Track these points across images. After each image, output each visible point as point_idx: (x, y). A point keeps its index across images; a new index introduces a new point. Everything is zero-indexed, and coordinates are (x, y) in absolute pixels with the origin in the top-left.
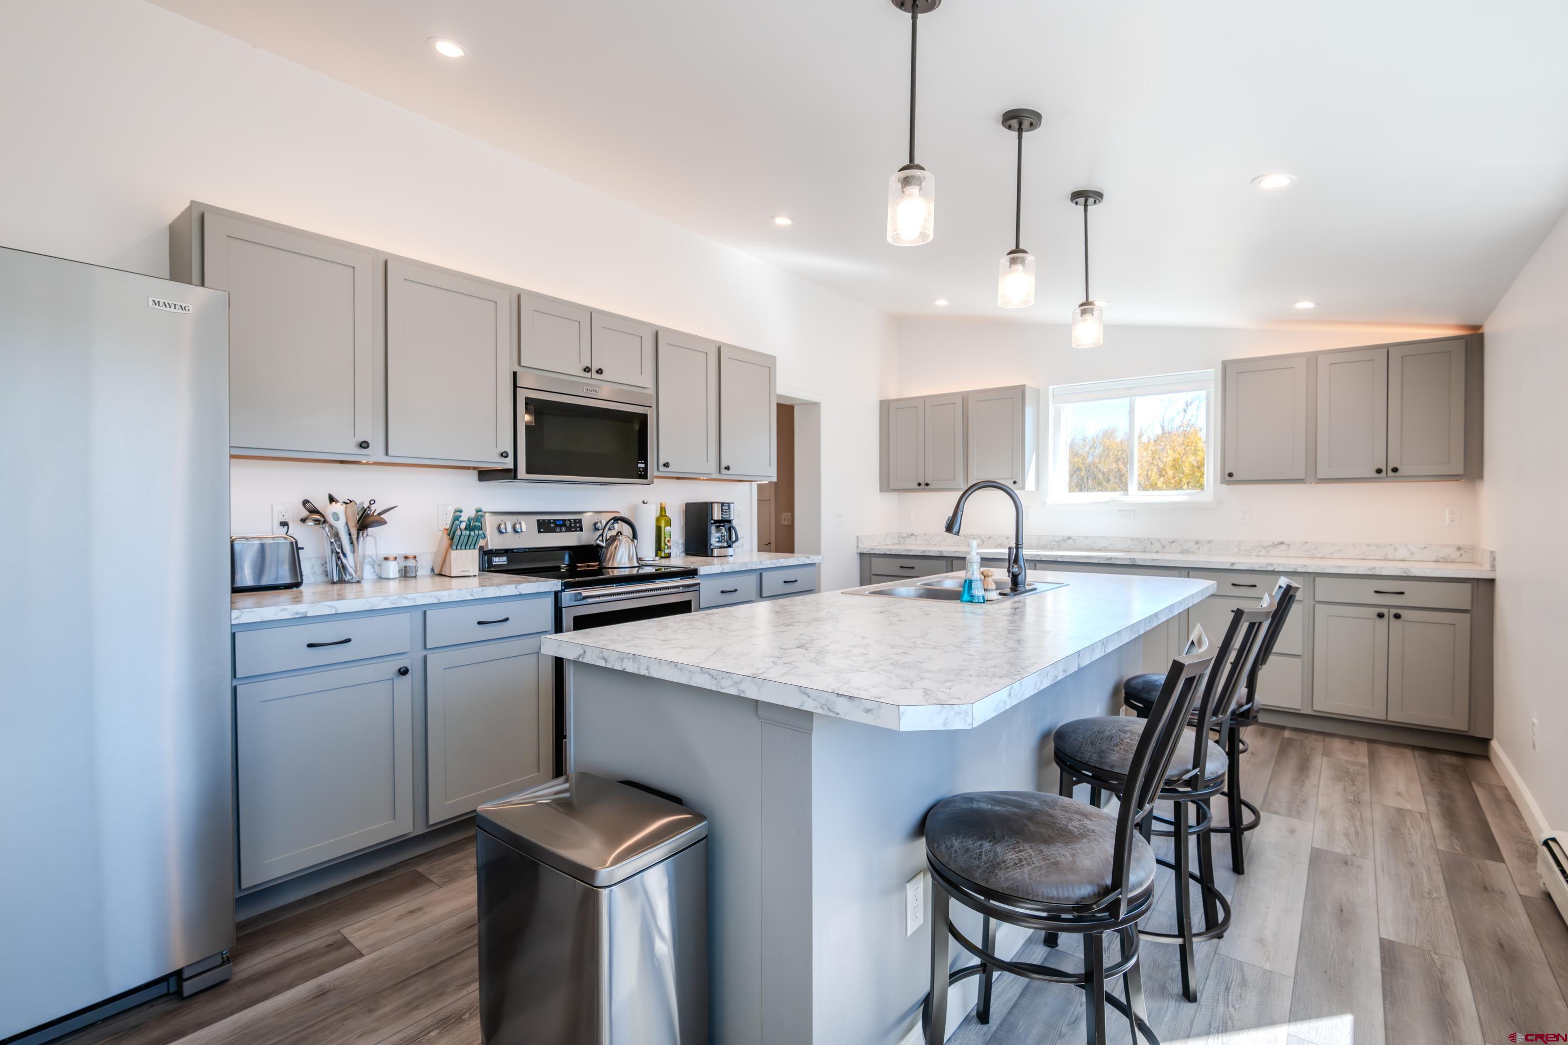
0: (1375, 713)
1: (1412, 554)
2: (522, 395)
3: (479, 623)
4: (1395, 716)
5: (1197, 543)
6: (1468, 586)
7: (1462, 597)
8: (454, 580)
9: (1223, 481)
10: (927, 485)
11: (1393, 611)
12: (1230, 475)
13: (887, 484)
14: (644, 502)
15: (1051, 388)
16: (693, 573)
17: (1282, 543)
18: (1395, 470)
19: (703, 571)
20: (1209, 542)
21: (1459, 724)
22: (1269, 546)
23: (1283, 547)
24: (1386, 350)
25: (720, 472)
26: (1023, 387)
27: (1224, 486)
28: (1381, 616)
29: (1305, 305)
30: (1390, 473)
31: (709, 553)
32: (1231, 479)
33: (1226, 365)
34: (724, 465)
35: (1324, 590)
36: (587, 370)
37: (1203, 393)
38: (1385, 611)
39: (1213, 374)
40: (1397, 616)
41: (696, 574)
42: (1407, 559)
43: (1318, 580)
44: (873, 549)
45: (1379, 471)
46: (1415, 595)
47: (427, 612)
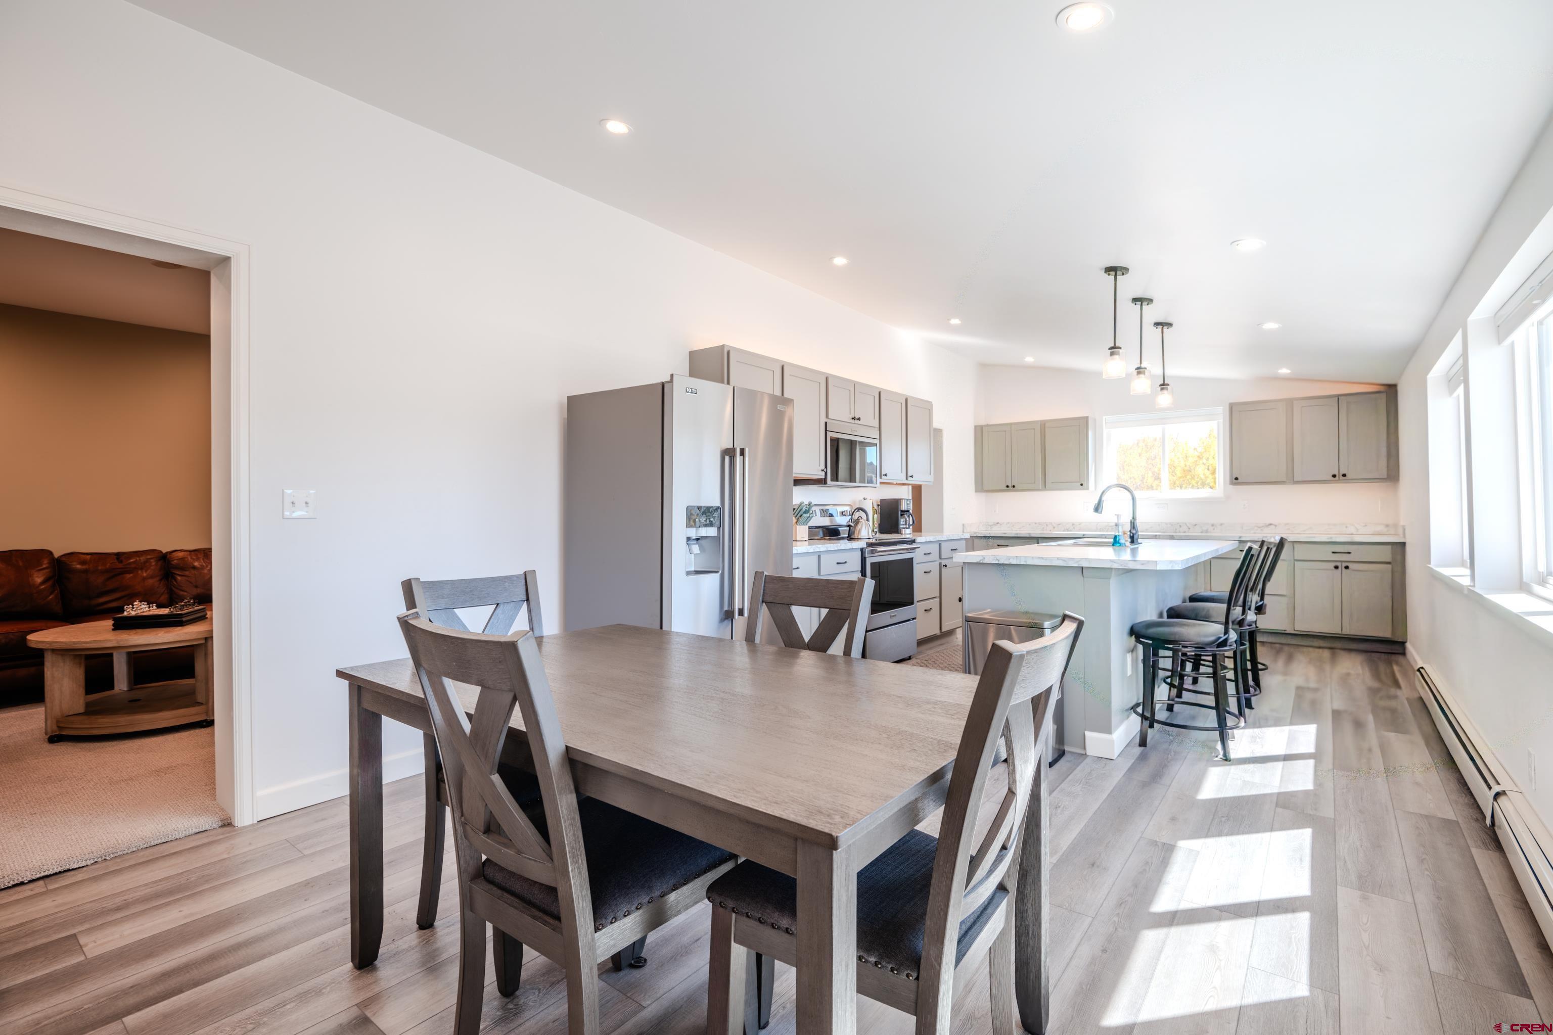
0: (1335, 629)
1: (1357, 530)
2: (830, 435)
3: (838, 563)
4: (1348, 630)
5: (1213, 525)
6: (1390, 547)
7: (1385, 554)
8: (798, 542)
9: (1232, 483)
10: (1014, 486)
11: (1344, 564)
12: (1237, 479)
13: (981, 486)
14: (864, 499)
15: (1104, 417)
16: (913, 542)
17: (1271, 524)
18: (1344, 475)
19: (919, 540)
20: (1221, 524)
21: (1386, 634)
22: (1263, 527)
23: (1272, 527)
24: (1337, 398)
25: (907, 479)
26: (1087, 418)
27: (1231, 486)
28: (1336, 567)
29: (1284, 371)
30: (1342, 478)
31: (899, 532)
32: (1236, 481)
33: (1232, 407)
34: (910, 474)
35: (1300, 552)
36: (854, 419)
37: (1216, 422)
38: (1339, 564)
39: (1221, 411)
40: (1347, 567)
41: (915, 542)
42: (1354, 533)
43: (1296, 546)
44: (976, 533)
45: (1334, 476)
46: (1358, 554)
47: (821, 556)
